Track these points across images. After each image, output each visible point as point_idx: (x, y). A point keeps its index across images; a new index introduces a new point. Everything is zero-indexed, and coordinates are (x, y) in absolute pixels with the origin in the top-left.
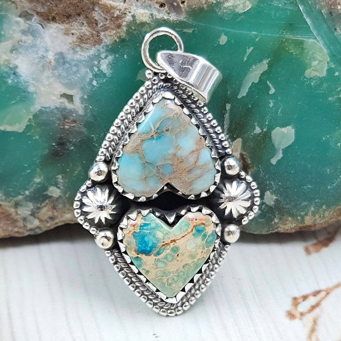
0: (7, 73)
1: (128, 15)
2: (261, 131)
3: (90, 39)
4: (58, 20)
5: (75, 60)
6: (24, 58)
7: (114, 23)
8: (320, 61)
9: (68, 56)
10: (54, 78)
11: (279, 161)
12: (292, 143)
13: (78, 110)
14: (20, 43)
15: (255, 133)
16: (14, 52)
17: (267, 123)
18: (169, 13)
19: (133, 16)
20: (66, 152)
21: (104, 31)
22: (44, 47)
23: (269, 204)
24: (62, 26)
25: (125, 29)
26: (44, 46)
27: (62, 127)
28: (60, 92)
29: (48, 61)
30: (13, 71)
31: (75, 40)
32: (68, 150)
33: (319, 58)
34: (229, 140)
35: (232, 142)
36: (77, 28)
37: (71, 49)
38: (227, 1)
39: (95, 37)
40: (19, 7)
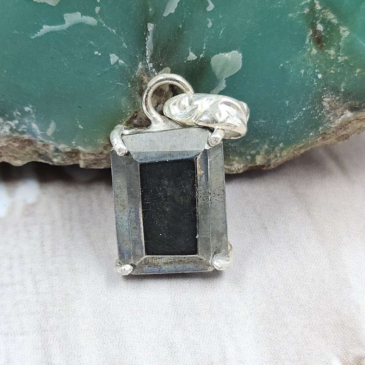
2: (196, 57)
12: (239, 70)
15: (188, 60)
17: (204, 48)
34: (154, 70)
35: (158, 73)
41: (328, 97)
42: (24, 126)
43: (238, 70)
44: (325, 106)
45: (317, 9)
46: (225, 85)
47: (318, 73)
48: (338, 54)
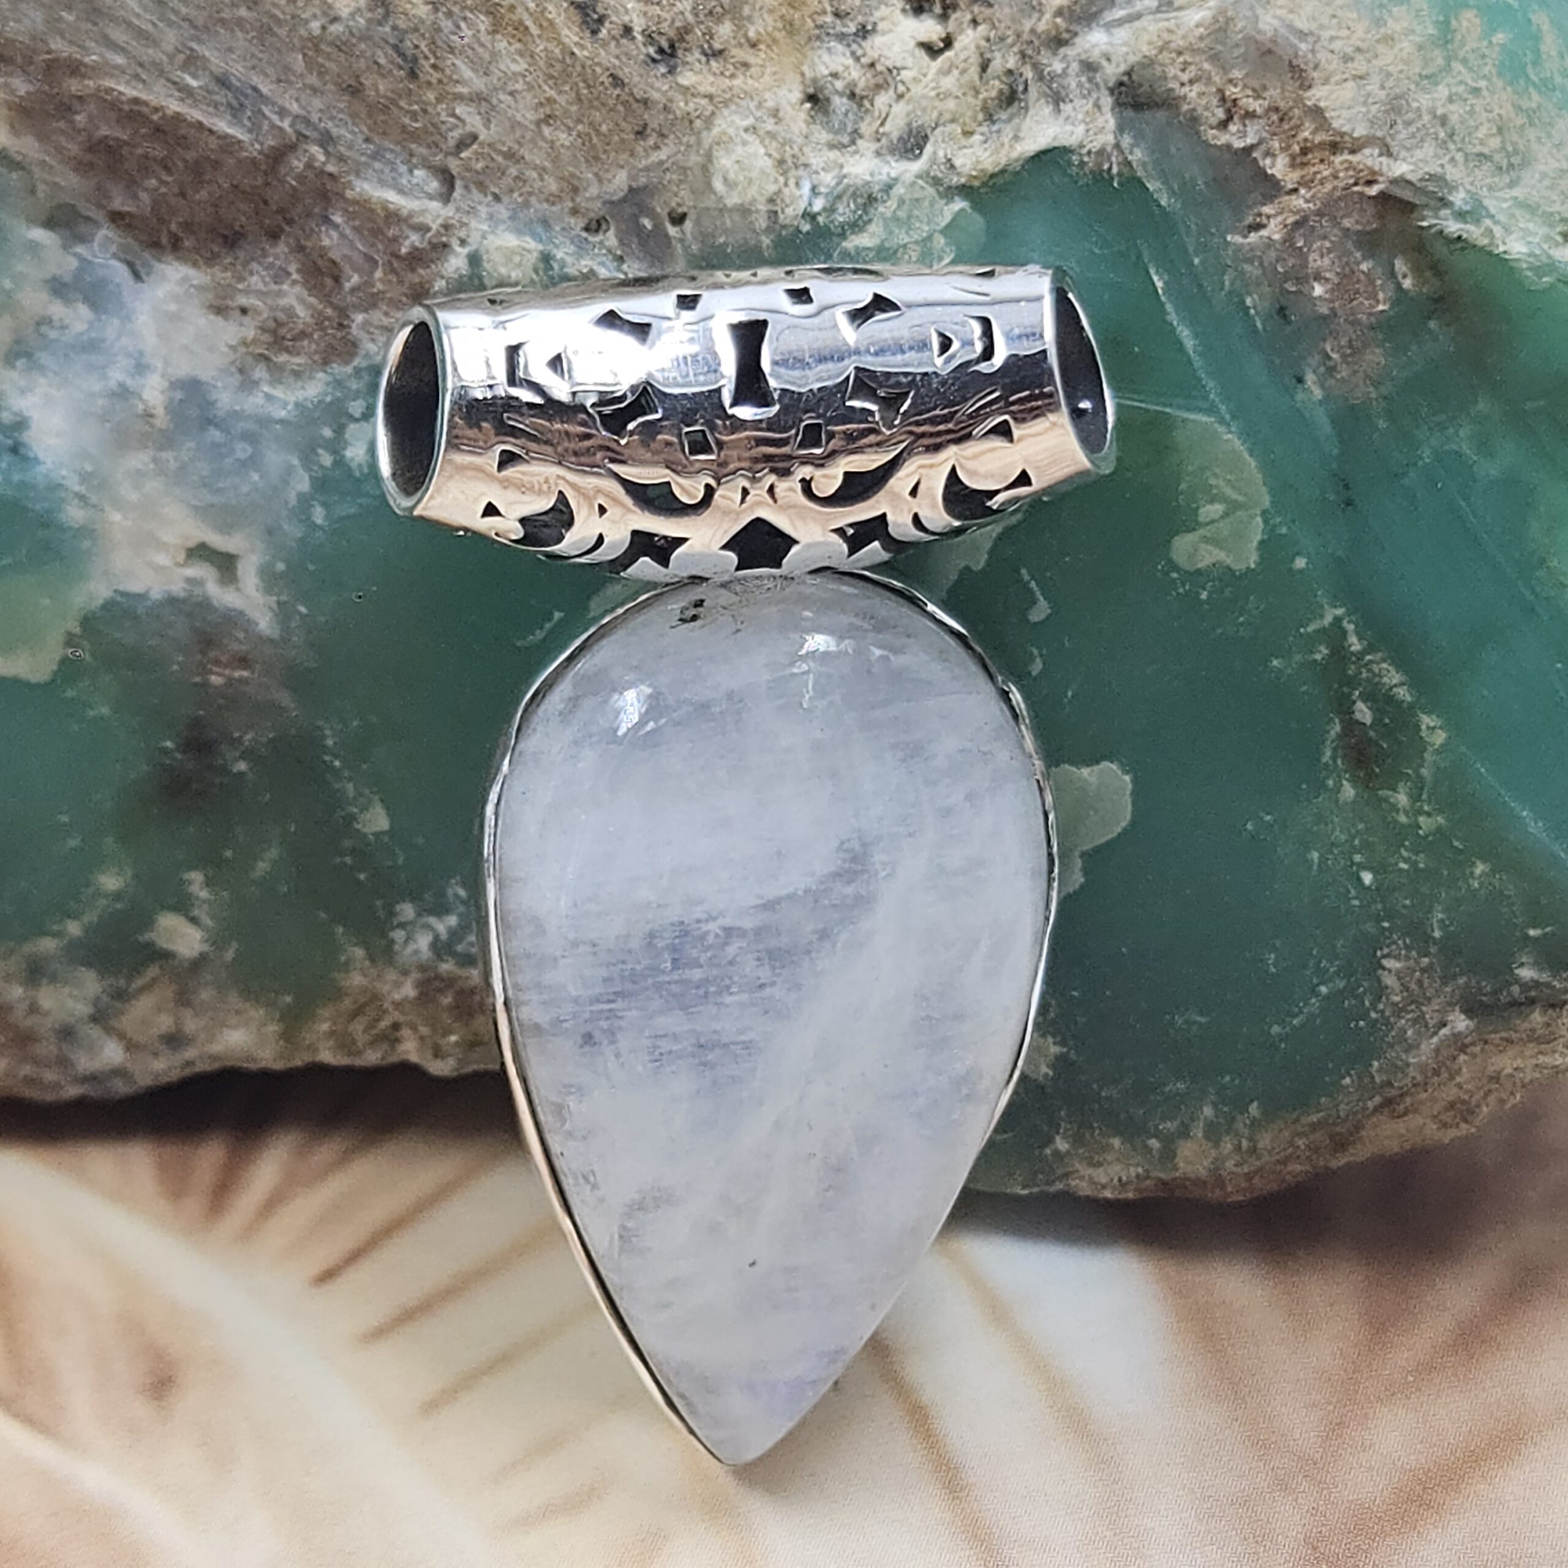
1: (457, 255)
3: (309, 336)
4: (190, 253)
5: (248, 416)
6: (51, 390)
7: (401, 282)
8: (1233, 507)
9: (224, 395)
11: (1070, 901)
12: (1126, 828)
13: (255, 616)
14: (44, 329)
16: (18, 364)
18: (621, 259)
19: (474, 260)
20: (218, 780)
21: (366, 311)
22: (130, 355)
23: (1033, 1075)
24: (198, 276)
26: (132, 349)
27: (198, 679)
28: (186, 538)
29: (141, 407)
30: (6, 437)
31: (251, 333)
32: (224, 770)
33: (1228, 491)
36: (261, 286)
37: (233, 369)
38: (856, 226)
39: (330, 331)
40: (41, 188)
41: (1397, 957)
42: (471, 938)
43: (1119, 829)
44: (1387, 988)
45: (1352, 649)
46: (1080, 874)
47: (1362, 867)
48: (1418, 804)
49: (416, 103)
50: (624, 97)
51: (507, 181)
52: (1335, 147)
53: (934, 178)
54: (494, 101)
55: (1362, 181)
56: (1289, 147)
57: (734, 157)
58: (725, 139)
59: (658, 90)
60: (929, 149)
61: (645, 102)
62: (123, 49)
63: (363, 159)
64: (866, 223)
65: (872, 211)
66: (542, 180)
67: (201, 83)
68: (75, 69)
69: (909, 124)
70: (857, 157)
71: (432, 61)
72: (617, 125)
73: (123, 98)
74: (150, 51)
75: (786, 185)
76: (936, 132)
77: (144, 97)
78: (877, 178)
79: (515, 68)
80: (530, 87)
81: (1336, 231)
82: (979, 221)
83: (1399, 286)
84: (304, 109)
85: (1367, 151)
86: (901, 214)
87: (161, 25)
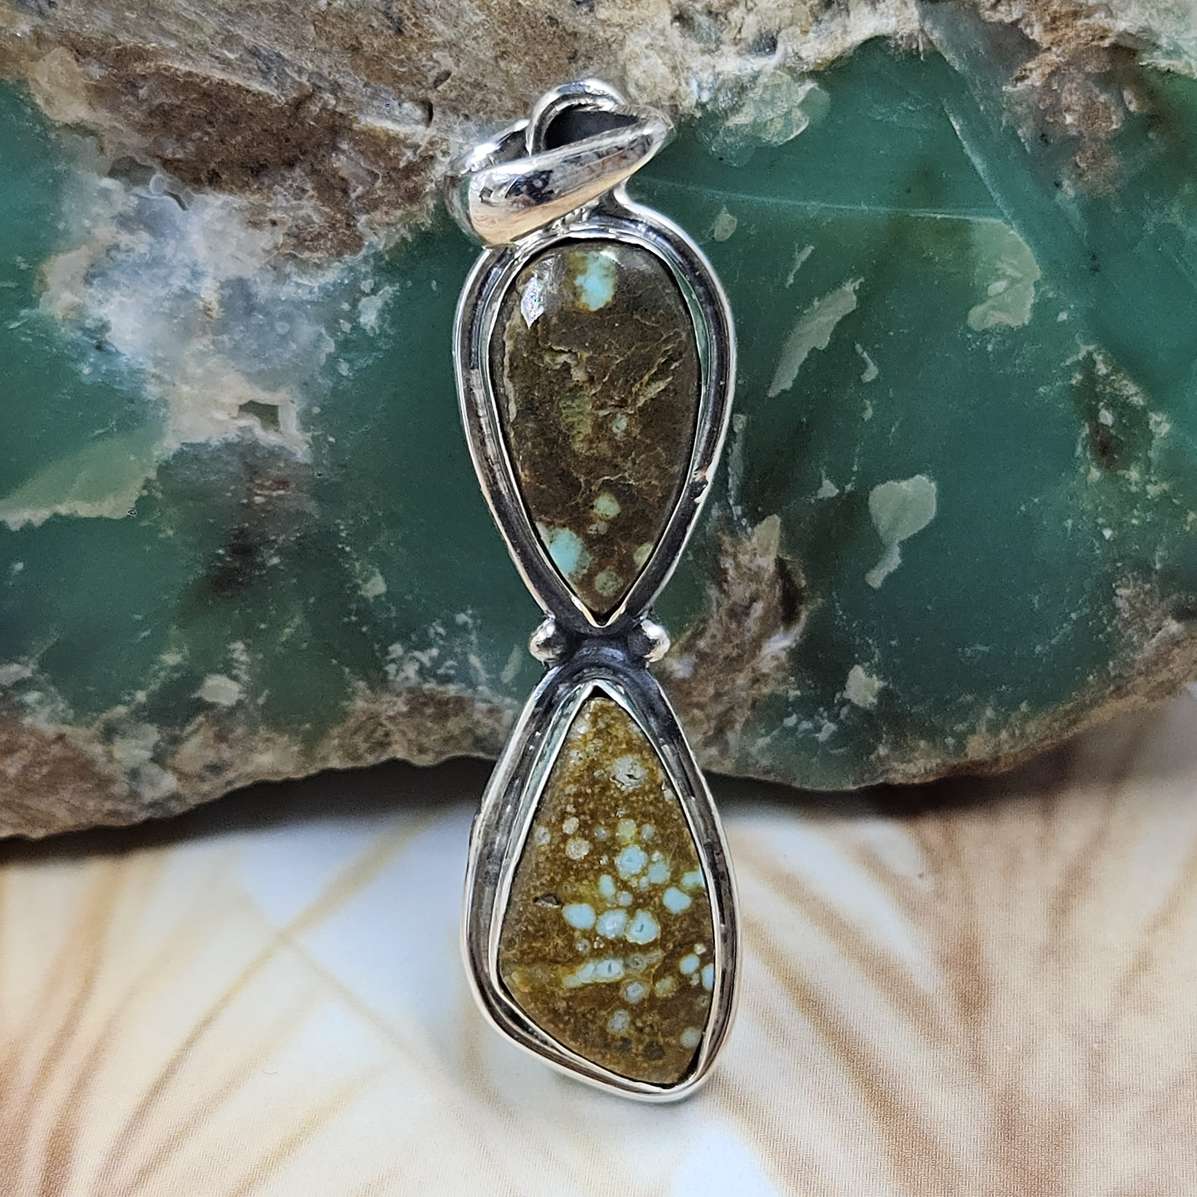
0: (75, 345)
1: (441, 163)
2: (837, 491)
3: (325, 236)
4: (227, 184)
5: (284, 301)
6: (124, 299)
7: (398, 188)
9: (262, 288)
10: (217, 356)
11: (890, 577)
12: (932, 521)
13: (294, 449)
14: (113, 253)
15: (820, 497)
16: (95, 282)
17: (855, 468)
20: (257, 573)
21: (368, 212)
22: (186, 266)
23: (861, 705)
24: (238, 201)
25: (431, 203)
26: (187, 261)
27: (245, 501)
28: (240, 398)
29: (201, 308)
30: (92, 338)
31: (281, 240)
32: (262, 566)
33: (1010, 271)
34: (744, 522)
35: (752, 527)
36: (284, 204)
37: (269, 267)
38: (735, 109)
39: (341, 231)
40: (108, 147)
41: (1127, 587)
42: (450, 663)
43: (927, 522)
44: (1119, 609)
45: (1100, 373)
46: (898, 558)
47: (1104, 526)
48: (1147, 477)
49: (403, 53)
50: (559, 32)
51: (474, 104)
52: (1075, 15)
53: (789, 68)
54: (463, 46)
55: (1097, 37)
56: (1042, 18)
57: (642, 69)
58: (634, 56)
59: (583, 25)
60: (780, 47)
61: (575, 34)
62: (174, 37)
63: (365, 99)
64: (740, 106)
65: (744, 97)
66: (500, 100)
67: (237, 56)
68: (140, 55)
69: (760, 31)
70: (724, 58)
71: (414, 20)
72: (555, 53)
73: (179, 73)
74: (196, 36)
75: (680, 84)
76: (780, 35)
77: (194, 70)
78: (744, 72)
79: (476, 19)
80: (488, 32)
81: (1081, 75)
82: (825, 96)
83: (1127, 111)
84: (317, 67)
85: (1097, 15)
86: (767, 97)
87: (204, 15)
